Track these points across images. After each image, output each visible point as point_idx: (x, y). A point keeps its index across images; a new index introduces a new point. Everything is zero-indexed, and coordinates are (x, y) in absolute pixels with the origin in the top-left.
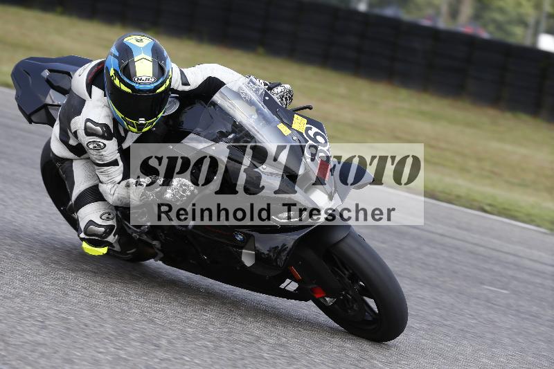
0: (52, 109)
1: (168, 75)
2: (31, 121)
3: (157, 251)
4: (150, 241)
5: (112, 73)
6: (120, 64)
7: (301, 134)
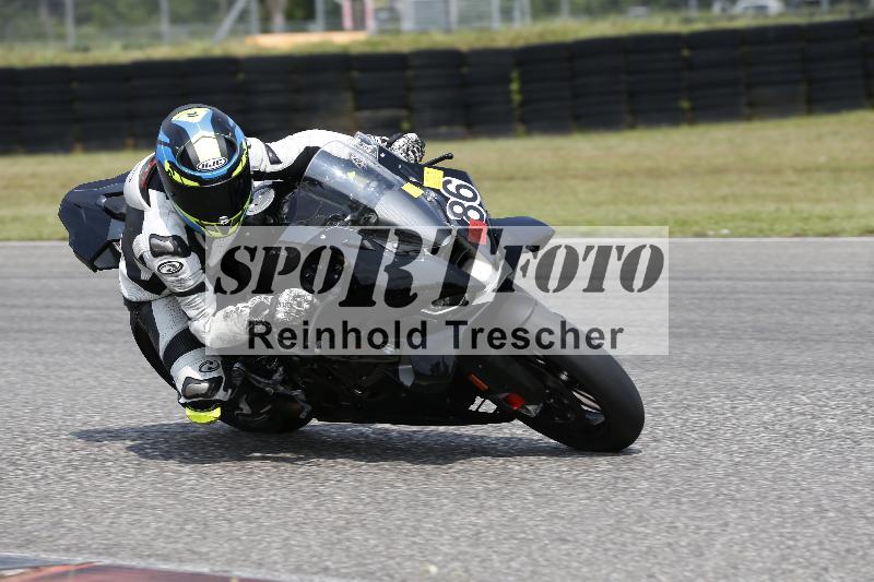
1: (242, 150)
2: (94, 269)
5: (167, 167)
6: (174, 152)
7: (437, 191)
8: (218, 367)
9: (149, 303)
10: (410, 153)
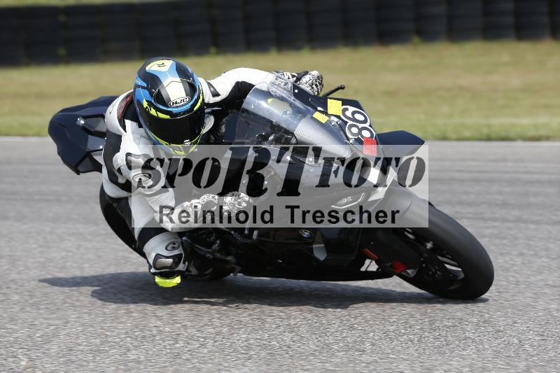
0: (95, 155)
1: (200, 90)
2: (78, 173)
3: (234, 266)
4: (224, 258)
6: (151, 94)
7: (338, 117)
8: (179, 247)
9: (126, 199)
10: (314, 86)
